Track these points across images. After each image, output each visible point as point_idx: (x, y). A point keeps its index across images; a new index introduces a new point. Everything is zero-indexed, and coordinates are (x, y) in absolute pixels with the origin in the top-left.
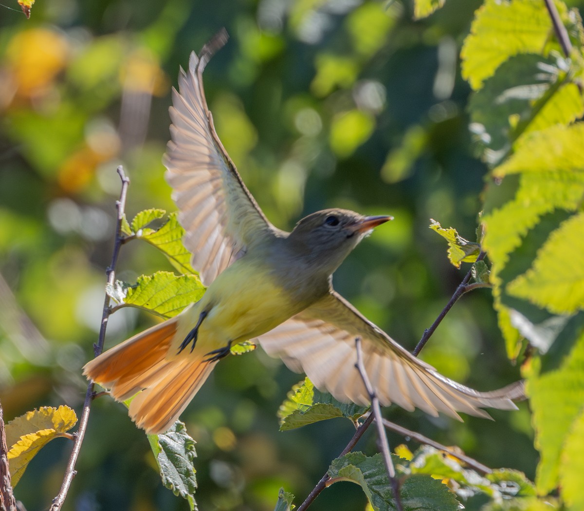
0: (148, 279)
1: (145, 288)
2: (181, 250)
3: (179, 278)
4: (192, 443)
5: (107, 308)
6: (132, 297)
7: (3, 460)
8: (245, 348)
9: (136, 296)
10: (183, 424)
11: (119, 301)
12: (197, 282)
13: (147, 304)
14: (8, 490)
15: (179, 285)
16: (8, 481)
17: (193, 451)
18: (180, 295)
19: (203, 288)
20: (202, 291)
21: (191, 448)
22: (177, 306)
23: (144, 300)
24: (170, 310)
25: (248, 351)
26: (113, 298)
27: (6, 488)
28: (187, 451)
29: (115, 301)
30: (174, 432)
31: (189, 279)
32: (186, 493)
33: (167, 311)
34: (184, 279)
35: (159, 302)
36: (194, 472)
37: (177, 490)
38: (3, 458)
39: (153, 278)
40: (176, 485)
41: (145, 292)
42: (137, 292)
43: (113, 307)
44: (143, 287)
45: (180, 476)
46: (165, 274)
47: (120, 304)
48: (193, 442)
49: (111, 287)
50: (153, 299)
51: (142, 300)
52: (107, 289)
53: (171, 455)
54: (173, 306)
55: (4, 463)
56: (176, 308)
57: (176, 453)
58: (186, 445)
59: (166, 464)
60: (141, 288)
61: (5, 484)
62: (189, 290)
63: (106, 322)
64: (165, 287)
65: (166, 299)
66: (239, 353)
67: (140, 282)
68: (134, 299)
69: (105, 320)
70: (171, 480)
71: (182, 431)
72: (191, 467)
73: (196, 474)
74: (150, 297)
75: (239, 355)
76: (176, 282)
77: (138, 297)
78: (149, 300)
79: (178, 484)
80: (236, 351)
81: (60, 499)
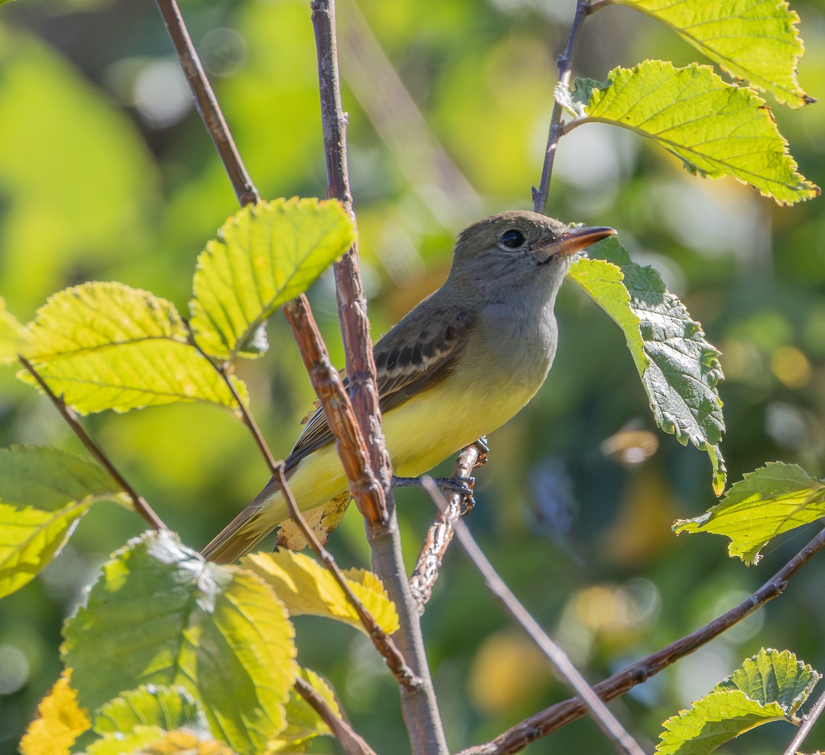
0: (627, 72)
1: (623, 89)
2: (695, 18)
3: (682, 71)
4: (714, 355)
5: (556, 126)
6: (600, 105)
7: (367, 389)
8: (800, 194)
9: (607, 103)
10: (698, 323)
11: (578, 112)
12: (713, 79)
13: (628, 118)
14: (378, 441)
15: (682, 84)
16: (377, 424)
17: (717, 368)
18: (684, 100)
19: (724, 90)
20: (722, 94)
21: (713, 364)
22: (679, 121)
23: (622, 111)
24: (667, 128)
25: (805, 200)
26: (566, 108)
27: (373, 437)
28: (704, 370)
29: (570, 112)
30: (682, 339)
31: (699, 73)
32: (702, 439)
33: (661, 130)
34: (691, 72)
35: (648, 115)
36: (719, 405)
37: (684, 435)
38: (369, 386)
39: (636, 72)
40: (682, 427)
41: (622, 95)
42: (609, 97)
43: (566, 124)
44: (619, 88)
45: (691, 411)
46: (658, 64)
47: (578, 118)
48: (717, 353)
49: (564, 89)
50: (638, 108)
51: (619, 110)
52: (556, 92)
53: (675, 377)
54: (673, 121)
55: (370, 394)
56: (678, 124)
57: (684, 373)
58: (702, 360)
59: (663, 390)
60: (615, 89)
61: (372, 430)
62: (700, 93)
63: (554, 151)
64: (658, 88)
65: (661, 108)
66: (788, 204)
67: (613, 80)
68: (604, 109)
69: (553, 146)
70: (671, 418)
71: (696, 336)
72: (713, 396)
73: (722, 408)
74: (631, 105)
75: (790, 207)
76: (675, 78)
77: (610, 106)
78: (630, 111)
79: (687, 425)
80: (785, 200)
81: (469, 456)
